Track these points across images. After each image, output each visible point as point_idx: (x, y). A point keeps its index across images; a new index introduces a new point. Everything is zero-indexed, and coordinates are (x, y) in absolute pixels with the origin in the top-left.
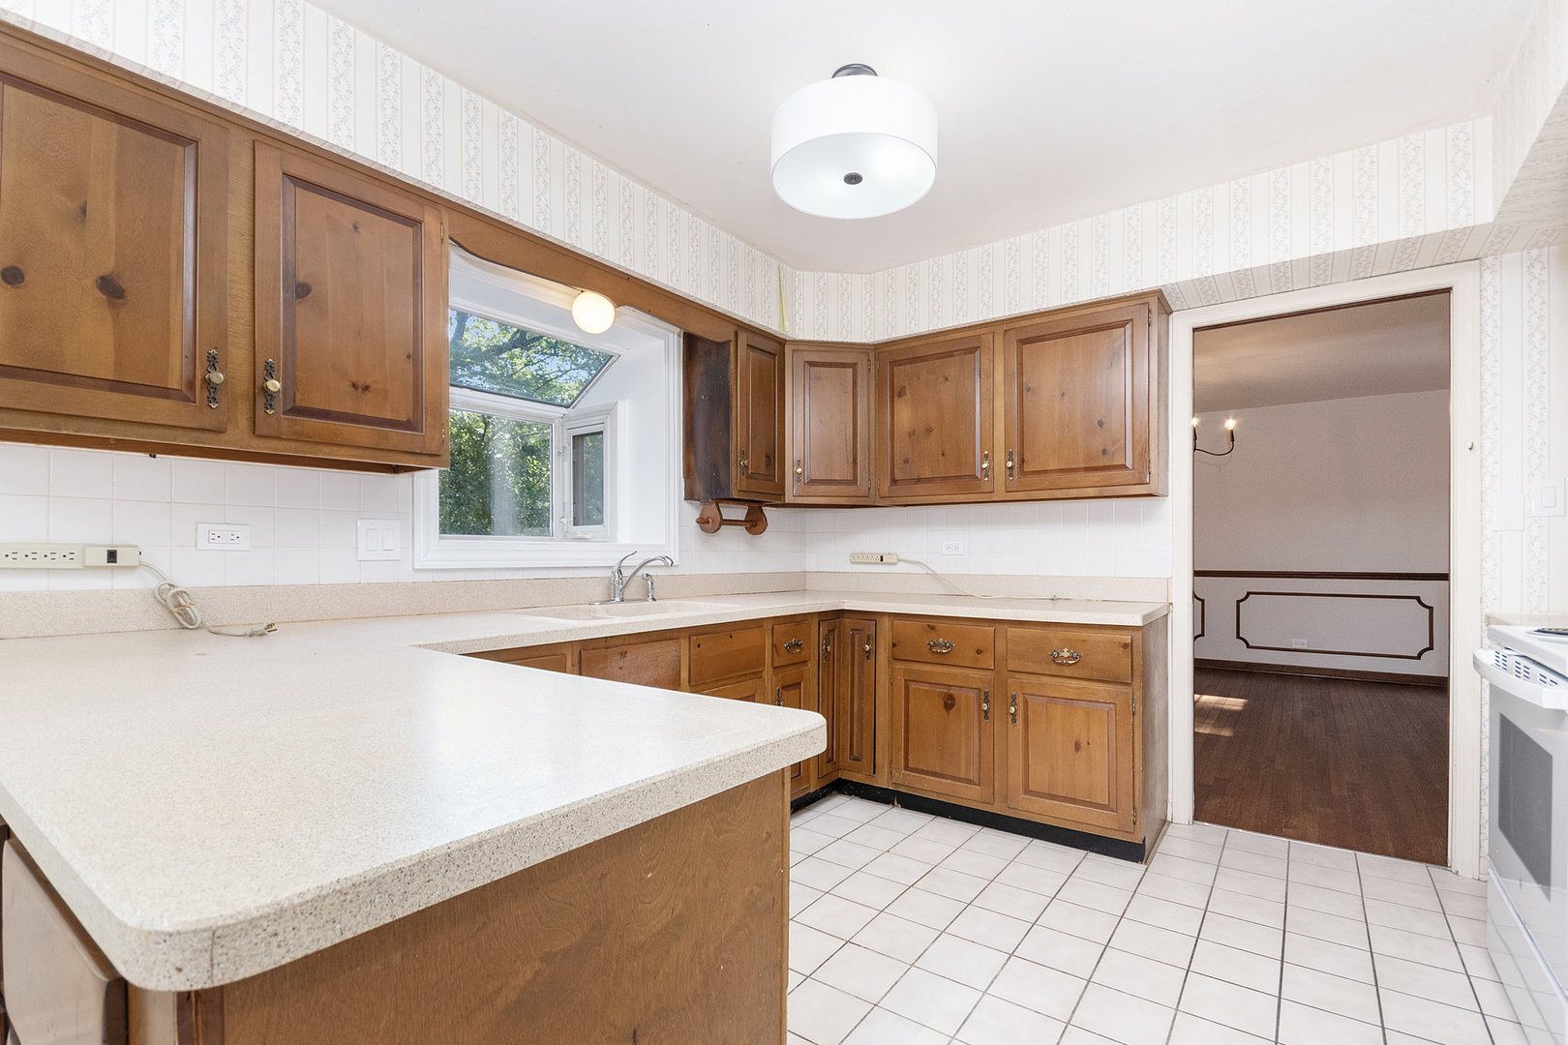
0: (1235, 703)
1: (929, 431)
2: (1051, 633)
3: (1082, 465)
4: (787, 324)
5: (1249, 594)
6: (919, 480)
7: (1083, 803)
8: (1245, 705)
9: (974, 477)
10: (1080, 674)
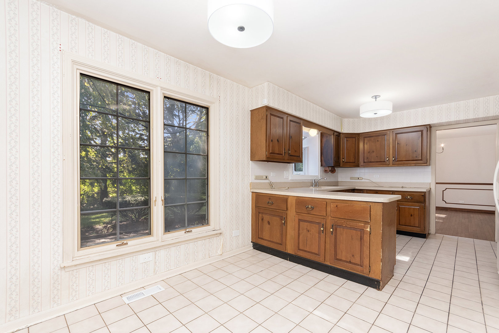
0: (443, 216)
1: (373, 152)
2: (405, 193)
3: (411, 159)
4: (342, 130)
5: (446, 189)
6: (371, 162)
7: (412, 226)
8: (446, 217)
9: (385, 162)
10: (412, 201)
